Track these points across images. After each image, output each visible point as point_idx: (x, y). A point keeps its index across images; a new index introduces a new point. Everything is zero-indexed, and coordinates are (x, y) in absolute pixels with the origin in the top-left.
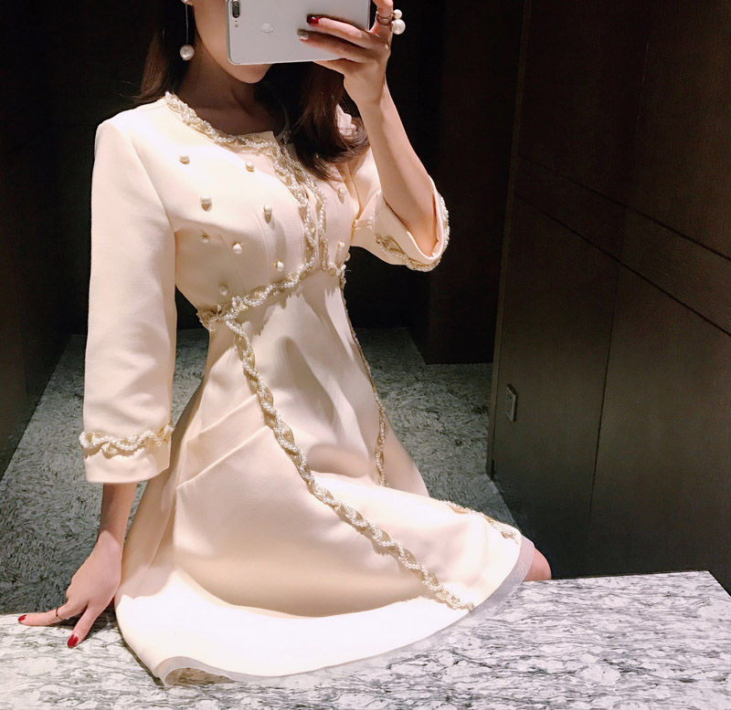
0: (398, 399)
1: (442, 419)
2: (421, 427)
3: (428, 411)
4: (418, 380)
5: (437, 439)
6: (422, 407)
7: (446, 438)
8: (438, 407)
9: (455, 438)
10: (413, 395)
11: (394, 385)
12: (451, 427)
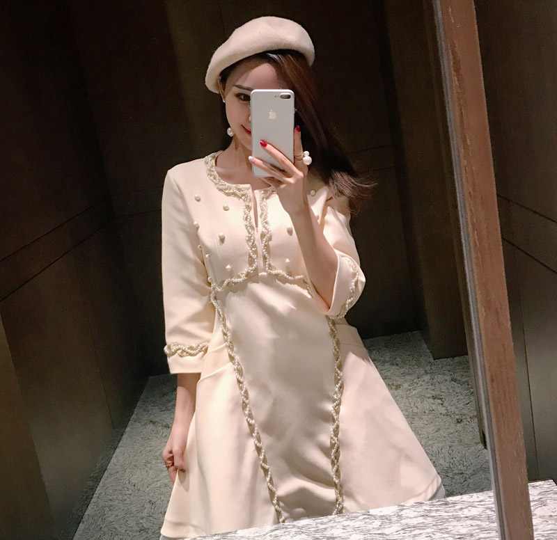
0: (410, 390)
1: (445, 404)
2: (427, 412)
3: (434, 398)
4: (426, 373)
5: (440, 420)
6: (429, 395)
7: (448, 419)
8: (442, 394)
9: (457, 417)
10: (422, 385)
11: (408, 377)
12: (453, 409)
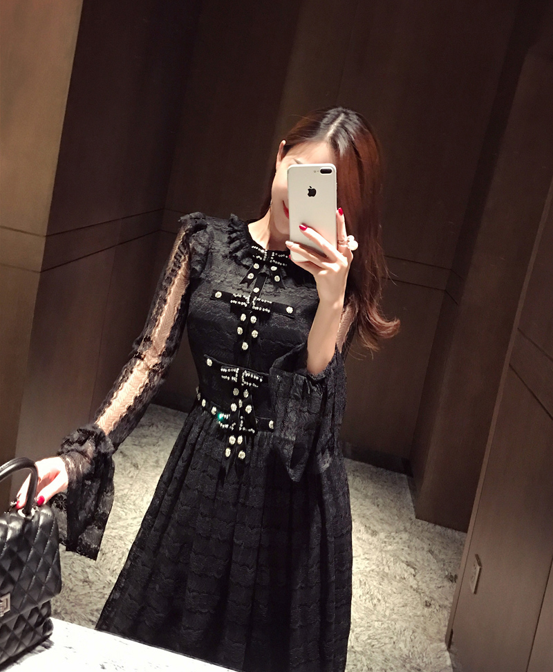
0: (385, 542)
1: (418, 577)
2: (398, 578)
3: (408, 564)
4: (405, 530)
5: (409, 595)
6: (403, 559)
7: (417, 596)
8: (417, 563)
9: (426, 599)
10: (398, 543)
11: (385, 526)
12: (423, 586)
